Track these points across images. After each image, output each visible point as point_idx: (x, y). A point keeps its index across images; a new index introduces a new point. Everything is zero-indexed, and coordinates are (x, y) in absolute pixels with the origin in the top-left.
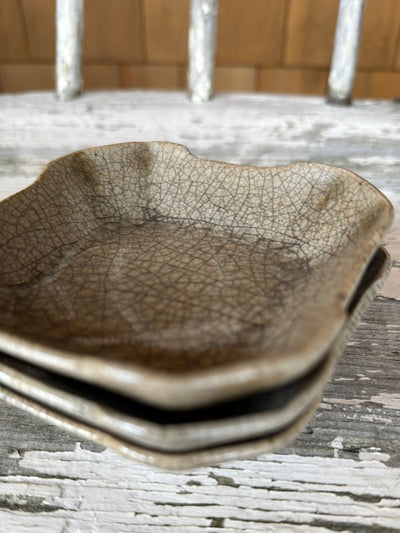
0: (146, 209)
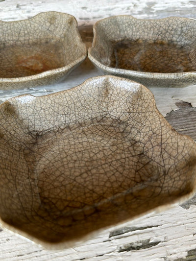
0: (30, 133)
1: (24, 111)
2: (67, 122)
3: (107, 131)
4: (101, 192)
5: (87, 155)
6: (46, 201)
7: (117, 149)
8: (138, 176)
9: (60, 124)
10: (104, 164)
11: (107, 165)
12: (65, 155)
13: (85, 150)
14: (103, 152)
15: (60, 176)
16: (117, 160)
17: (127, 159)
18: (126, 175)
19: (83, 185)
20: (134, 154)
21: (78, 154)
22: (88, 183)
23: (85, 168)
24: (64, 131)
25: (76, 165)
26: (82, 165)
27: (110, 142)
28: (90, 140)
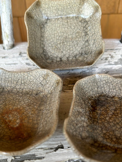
1: (44, 6)
4: (65, 53)
5: (65, 35)
6: (45, 51)
7: (78, 35)
8: (81, 51)
10: (70, 41)
11: (71, 42)
12: (56, 32)
13: (65, 32)
14: (72, 35)
15: (52, 42)
16: (76, 41)
17: (80, 42)
18: (77, 49)
19: (59, 49)
21: (62, 33)
22: (62, 48)
23: (63, 41)
24: (59, 19)
25: (60, 38)
26: (62, 39)
27: (76, 31)
28: (69, 27)
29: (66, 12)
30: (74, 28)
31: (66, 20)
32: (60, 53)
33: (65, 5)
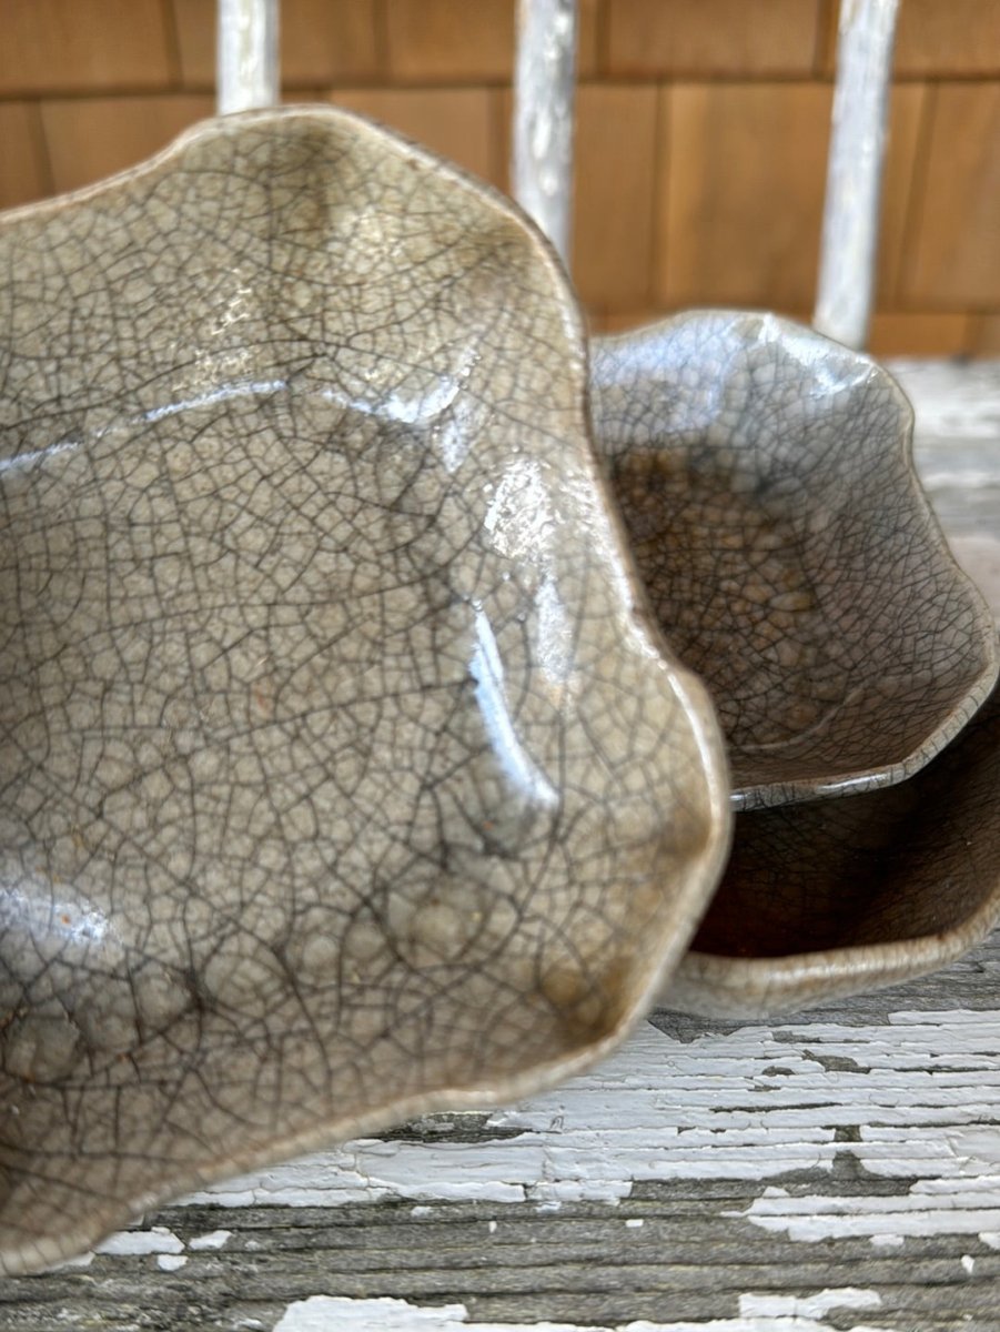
2: (68, 405)
3: (309, 485)
4: (232, 895)
5: (174, 650)
7: (346, 632)
8: (426, 816)
9: (26, 416)
10: (265, 725)
11: (277, 736)
12: (50, 643)
13: (164, 616)
14: (267, 639)
15: (21, 778)
16: (337, 708)
17: (390, 709)
18: (369, 809)
19: (142, 849)
20: (429, 677)
21: (123, 639)
22: (169, 834)
23: (162, 737)
26: (144, 716)
27: (311, 577)
28: (199, 546)
29: (117, 359)
30: (274, 548)
31: (144, 457)
32: (164, 908)
33: (79, 284)
